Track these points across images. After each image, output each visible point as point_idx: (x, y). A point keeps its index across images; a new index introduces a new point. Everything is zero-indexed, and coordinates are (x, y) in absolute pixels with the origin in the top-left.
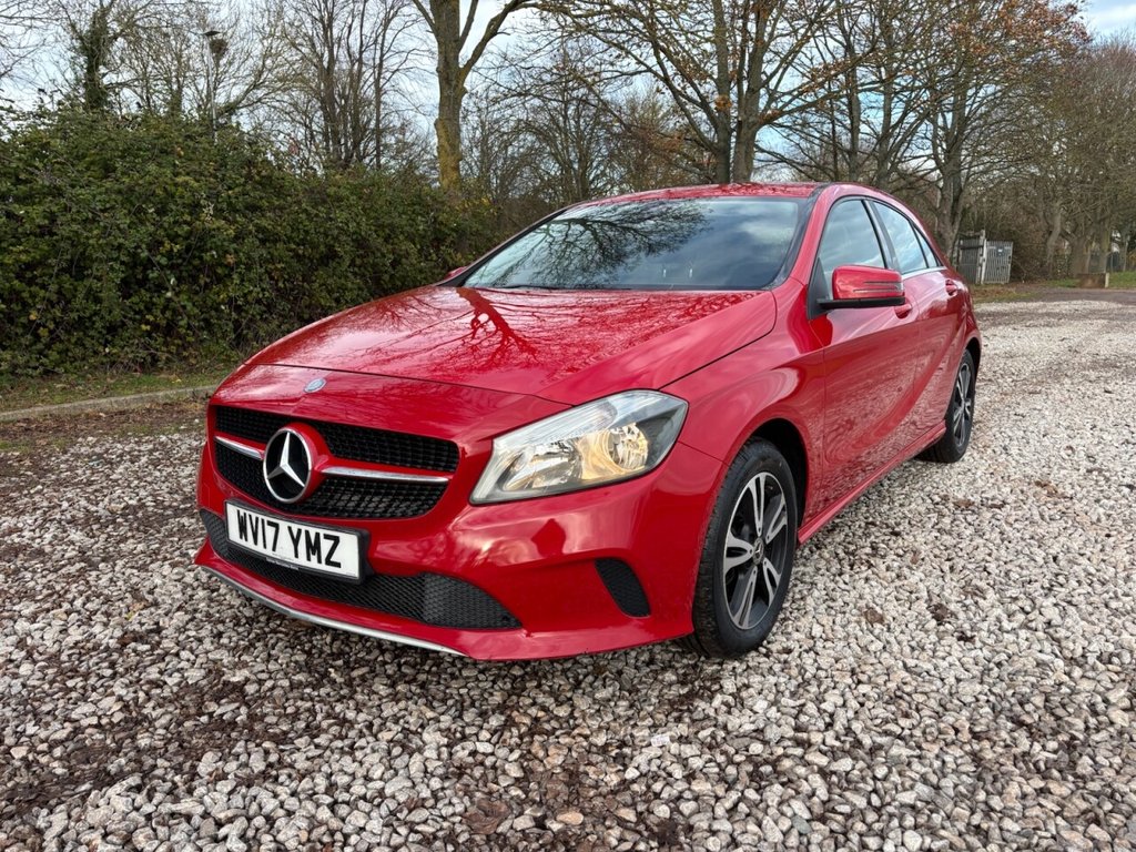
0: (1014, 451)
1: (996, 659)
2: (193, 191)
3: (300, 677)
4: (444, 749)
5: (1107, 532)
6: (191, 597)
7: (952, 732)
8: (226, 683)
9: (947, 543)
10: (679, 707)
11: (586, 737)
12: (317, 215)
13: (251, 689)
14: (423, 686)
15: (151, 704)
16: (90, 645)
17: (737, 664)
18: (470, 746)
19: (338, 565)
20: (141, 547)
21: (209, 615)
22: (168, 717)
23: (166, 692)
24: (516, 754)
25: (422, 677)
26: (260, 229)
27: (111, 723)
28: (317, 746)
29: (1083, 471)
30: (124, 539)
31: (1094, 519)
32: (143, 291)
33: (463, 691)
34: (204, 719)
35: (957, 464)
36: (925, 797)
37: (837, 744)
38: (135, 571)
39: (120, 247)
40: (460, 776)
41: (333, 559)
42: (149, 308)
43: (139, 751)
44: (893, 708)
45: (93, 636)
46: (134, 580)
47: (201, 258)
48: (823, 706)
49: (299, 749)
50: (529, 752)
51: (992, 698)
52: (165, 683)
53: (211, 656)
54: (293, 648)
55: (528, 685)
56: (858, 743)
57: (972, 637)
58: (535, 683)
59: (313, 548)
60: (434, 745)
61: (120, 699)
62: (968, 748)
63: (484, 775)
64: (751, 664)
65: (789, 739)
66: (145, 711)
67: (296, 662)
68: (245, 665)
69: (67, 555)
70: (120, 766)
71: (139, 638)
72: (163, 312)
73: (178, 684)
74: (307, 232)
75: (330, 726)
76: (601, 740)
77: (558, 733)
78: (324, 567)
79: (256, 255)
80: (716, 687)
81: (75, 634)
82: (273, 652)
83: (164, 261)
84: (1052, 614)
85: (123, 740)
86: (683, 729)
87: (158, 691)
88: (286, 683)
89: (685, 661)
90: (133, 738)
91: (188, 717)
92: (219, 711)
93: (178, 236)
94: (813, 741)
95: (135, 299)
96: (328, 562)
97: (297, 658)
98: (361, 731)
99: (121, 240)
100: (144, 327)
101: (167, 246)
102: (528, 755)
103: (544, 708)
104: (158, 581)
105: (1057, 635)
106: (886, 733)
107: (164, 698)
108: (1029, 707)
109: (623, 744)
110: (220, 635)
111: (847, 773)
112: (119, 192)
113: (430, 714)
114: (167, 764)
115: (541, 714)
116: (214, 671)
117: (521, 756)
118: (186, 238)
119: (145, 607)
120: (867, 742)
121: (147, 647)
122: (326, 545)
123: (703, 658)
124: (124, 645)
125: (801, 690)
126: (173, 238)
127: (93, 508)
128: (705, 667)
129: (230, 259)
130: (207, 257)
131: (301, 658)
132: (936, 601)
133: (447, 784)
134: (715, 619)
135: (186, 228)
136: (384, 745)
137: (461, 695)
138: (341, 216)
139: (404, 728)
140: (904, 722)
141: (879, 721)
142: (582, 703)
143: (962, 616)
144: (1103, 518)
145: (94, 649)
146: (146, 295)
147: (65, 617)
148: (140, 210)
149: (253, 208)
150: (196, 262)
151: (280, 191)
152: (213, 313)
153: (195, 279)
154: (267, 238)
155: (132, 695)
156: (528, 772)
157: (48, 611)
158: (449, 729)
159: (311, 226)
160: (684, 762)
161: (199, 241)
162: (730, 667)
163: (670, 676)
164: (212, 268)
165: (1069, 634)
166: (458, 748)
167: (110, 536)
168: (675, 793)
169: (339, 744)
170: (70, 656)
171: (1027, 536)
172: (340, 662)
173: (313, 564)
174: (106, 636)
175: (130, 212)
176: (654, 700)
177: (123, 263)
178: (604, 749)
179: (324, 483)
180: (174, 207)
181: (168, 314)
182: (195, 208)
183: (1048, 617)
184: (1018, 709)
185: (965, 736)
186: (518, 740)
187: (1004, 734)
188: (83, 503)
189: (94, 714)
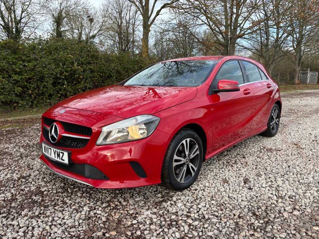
0: (292, 134)
1: (257, 195)
2: (72, 58)
3: (59, 190)
4: (87, 212)
5: (310, 159)
6: (42, 167)
7: (233, 216)
8: (40, 191)
9: (258, 161)
10: (157, 204)
11: (128, 211)
12: (106, 65)
13: (45, 193)
14: (90, 194)
15: (19, 195)
16: (11, 179)
17: (180, 193)
18: (95, 211)
19: (64, 160)
20: (36, 154)
21: (44, 172)
22: (21, 199)
23: (24, 193)
24: (106, 215)
25: (91, 192)
26: (90, 69)
27: (7, 200)
28: (55, 209)
29: (311, 140)
30: (33, 151)
31: (308, 155)
32: (59, 85)
33: (100, 196)
34: (30, 200)
35: (273, 138)
36: (216, 234)
37: (198, 217)
38: (31, 160)
39: (52, 74)
40: (89, 220)
41: (63, 159)
42: (60, 90)
43: (11, 207)
44: (219, 208)
45: (13, 176)
46: (30, 162)
47: (74, 77)
48: (198, 206)
49: (49, 210)
50: (111, 214)
51: (250, 207)
52: (25, 190)
53: (39, 183)
54: (61, 182)
55: (119, 196)
56: (204, 217)
57: (252, 188)
58: (121, 195)
59: (59, 155)
60: (85, 211)
61: (12, 193)
62: (235, 221)
63: (95, 220)
64: (184, 193)
65: (185, 215)
66: (17, 197)
67: (61, 186)
68: (47, 186)
69: (17, 155)
70: (4, 211)
71: (24, 178)
72: (64, 91)
73: (28, 191)
74: (103, 70)
75: (61, 204)
76: (131, 212)
77: (120, 209)
78: (61, 161)
79: (89, 76)
80: (171, 199)
81: (9, 176)
82: (56, 183)
83: (63, 77)
84: (280, 182)
85: (8, 204)
86: (155, 210)
87: (22, 192)
88: (55, 192)
89: (166, 191)
90: (11, 204)
91: (26, 199)
92: (35, 198)
93: (68, 71)
94: (191, 216)
95: (57, 87)
96: (62, 160)
97: (61, 185)
98: (68, 206)
99: (52, 72)
100: (59, 95)
101: (65, 73)
102: (110, 215)
103: (120, 202)
104: (35, 163)
105: (279, 189)
106: (214, 215)
107: (23, 194)
108: (260, 210)
109: (137, 213)
110: (44, 178)
111: (196, 226)
112: (53, 59)
113: (88, 202)
114: (15, 211)
115: (118, 204)
116: (39, 188)
117: (108, 215)
118: (70, 71)
119: (29, 170)
120: (207, 217)
121: (25, 180)
122: (61, 155)
123: (171, 191)
124: (19, 179)
125: (194, 201)
126: (67, 72)
127: (29, 143)
128: (171, 193)
129: (81, 77)
130: (75, 76)
131: (62, 185)
132: (247, 177)
133: (84, 222)
134: (170, 179)
135: (70, 69)
136: (72, 210)
137: (100, 197)
138: (113, 65)
139: (79, 206)
140: (220, 212)
141: (213, 211)
142: (131, 202)
143: (252, 182)
144: (311, 155)
145: (12, 180)
146: (59, 86)
147: (8, 171)
148: (58, 64)
149: (89, 63)
150: (73, 78)
151: (97, 58)
152: (77, 91)
153: (73, 82)
154: (92, 71)
155: (15, 193)
156: (108, 219)
157: (5, 169)
158: (91, 207)
159: (104, 68)
160: (151, 219)
161: (73, 73)
162: (178, 194)
163: (160, 195)
164: (77, 79)
165: (283, 189)
166: (92, 212)
167: (30, 150)
168: (145, 228)
169: (60, 209)
170: (5, 181)
171: (284, 160)
172: (72, 187)
173: (58, 160)
174: (15, 176)
175: (55, 64)
176: (152, 202)
177: (53, 78)
178: (132, 215)
179: (62, 138)
180: (67, 63)
181: (65, 91)
182: (73, 63)
183: (278, 184)
184: (256, 210)
185: (236, 217)
186: (109, 211)
187: (248, 217)
188: (27, 141)
189: (4, 197)
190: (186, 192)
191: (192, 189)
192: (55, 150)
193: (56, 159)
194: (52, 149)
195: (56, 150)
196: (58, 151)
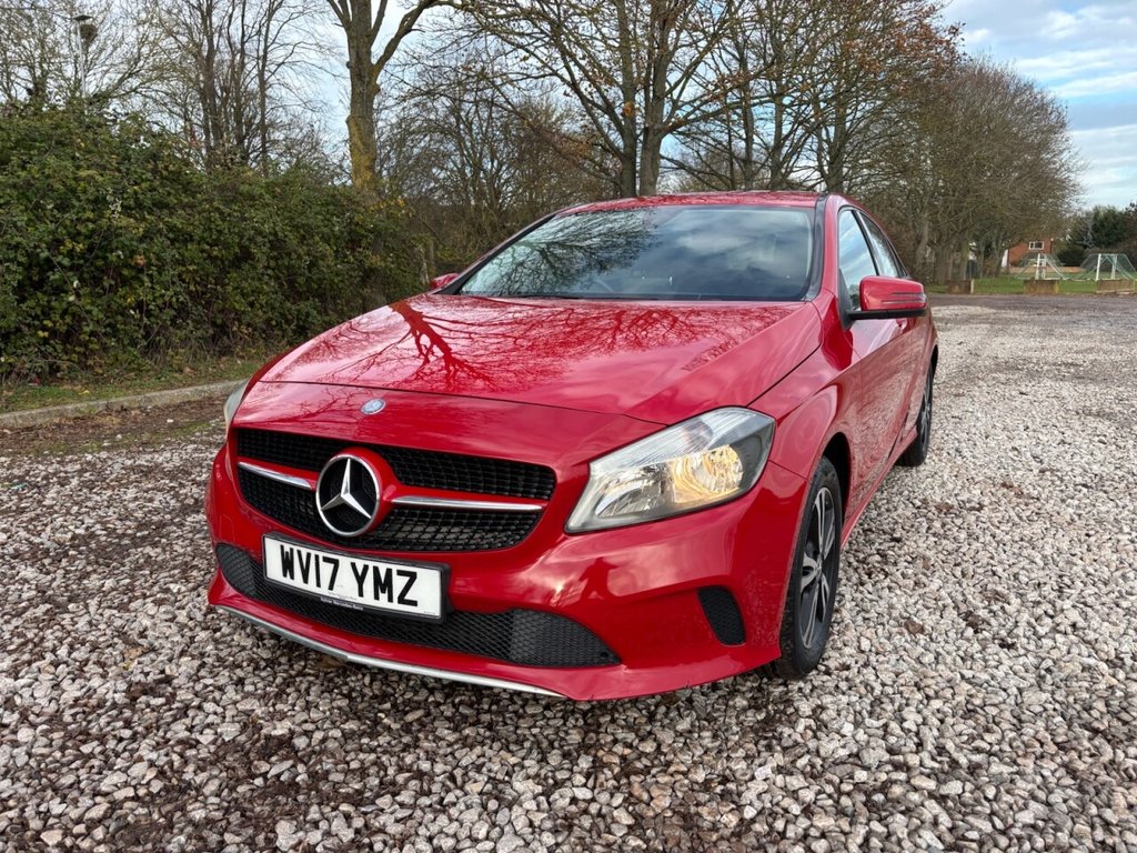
0: (966, 452)
1: (1044, 665)
2: (97, 186)
3: (351, 725)
4: (542, 798)
5: (1085, 532)
6: (192, 639)
7: (1038, 745)
8: (268, 738)
9: (950, 548)
10: (766, 733)
11: (685, 774)
12: (229, 215)
13: (300, 742)
14: (490, 727)
15: (191, 768)
16: (93, 702)
17: (801, 684)
18: (567, 792)
19: (414, 603)
20: (109, 583)
21: (219, 659)
22: (217, 782)
23: (203, 753)
24: (618, 799)
25: (486, 718)
26: (171, 228)
27: (149, 794)
28: (402, 805)
29: (1036, 471)
30: (87, 575)
31: (1068, 518)
32: (40, 295)
33: (535, 731)
34: (259, 782)
35: (921, 468)
36: (1042, 816)
37: (936, 765)
38: (115, 612)
39: (17, 246)
40: (570, 828)
41: (408, 597)
42: (47, 312)
43: (196, 825)
44: (971, 722)
45: (91, 692)
46: (118, 623)
47: (105, 258)
48: (906, 725)
49: (382, 810)
50: (631, 795)
51: (1057, 706)
52: (198, 742)
53: (240, 707)
54: (331, 692)
55: (602, 720)
56: (954, 763)
57: (1013, 644)
58: (608, 718)
59: (383, 585)
60: (530, 795)
61: (152, 764)
62: (1058, 760)
63: (594, 825)
64: (816, 684)
65: (886, 763)
66: (187, 777)
67: (339, 708)
68: (283, 716)
69: (25, 596)
70: (181, 846)
71: (149, 690)
72: (62, 317)
73: (214, 742)
74: (220, 232)
75: (407, 780)
76: (700, 776)
77: (654, 771)
78: (395, 606)
79: (167, 256)
80: (792, 710)
81: (72, 691)
82: (310, 698)
83: (66, 262)
84: (1074, 616)
85: (172, 813)
86: (779, 759)
87: (194, 752)
88: (337, 733)
89: (749, 684)
90: (182, 809)
91: (239, 781)
92: (274, 771)
93: (79, 233)
94: (911, 763)
95: (31, 303)
96: (402, 600)
97: (339, 703)
98: (444, 785)
99: (19, 239)
100: (41, 333)
101: (69, 245)
102: (630, 800)
103: (630, 746)
104: (147, 622)
105: (1088, 638)
106: (978, 750)
107: (203, 760)
108: (1095, 714)
109: (725, 780)
110: (241, 682)
111: (959, 796)
112: (14, 186)
113: (513, 760)
114: (238, 839)
115: (627, 751)
116: (249, 724)
117: (625, 800)
118: (88, 237)
119: (144, 654)
120: (963, 761)
121: (161, 700)
122: (399, 583)
123: (765, 680)
124: (134, 699)
125: (878, 710)
126: (75, 237)
127: (37, 540)
128: (771, 689)
129: (140, 260)
130: (112, 257)
131: (343, 703)
132: (963, 608)
133: (560, 839)
134: (793, 642)
135: (91, 226)
136: (476, 799)
137: (534, 736)
138: (256, 215)
139: (490, 778)
140: (988, 737)
141: (966, 738)
142: (667, 737)
143: (993, 621)
144: (1076, 518)
145: (100, 706)
146: (44, 299)
147: (52, 669)
148: (38, 206)
149: (161, 205)
150: (100, 263)
151: (188, 188)
152: (120, 318)
153: (97, 281)
154: (180, 238)
155: (166, 759)
156: (638, 817)
157: (29, 663)
158: (537, 775)
159: (224, 226)
160: (794, 794)
161: (102, 242)
162: (796, 688)
163: (740, 702)
164: (117, 269)
165: (1097, 636)
166: (556, 796)
167: (67, 572)
168: (800, 831)
169: (425, 801)
170: (74, 715)
171: (1017, 538)
172: (387, 706)
173: (383, 602)
174: (111, 690)
175: (27, 209)
176: (735, 729)
177: (19, 264)
178: (706, 786)
179: (392, 513)
180: (77, 204)
181: (68, 319)
182: (99, 203)
183: (1072, 620)
184: (1085, 715)
185: (1053, 749)
186: (615, 783)
187: (1086, 744)
188: (23, 534)
189: (126, 784)
190: (816, 678)
191: (832, 664)
192: (360, 564)
193: (368, 599)
194: (345, 562)
195: (371, 564)
196: (383, 567)
